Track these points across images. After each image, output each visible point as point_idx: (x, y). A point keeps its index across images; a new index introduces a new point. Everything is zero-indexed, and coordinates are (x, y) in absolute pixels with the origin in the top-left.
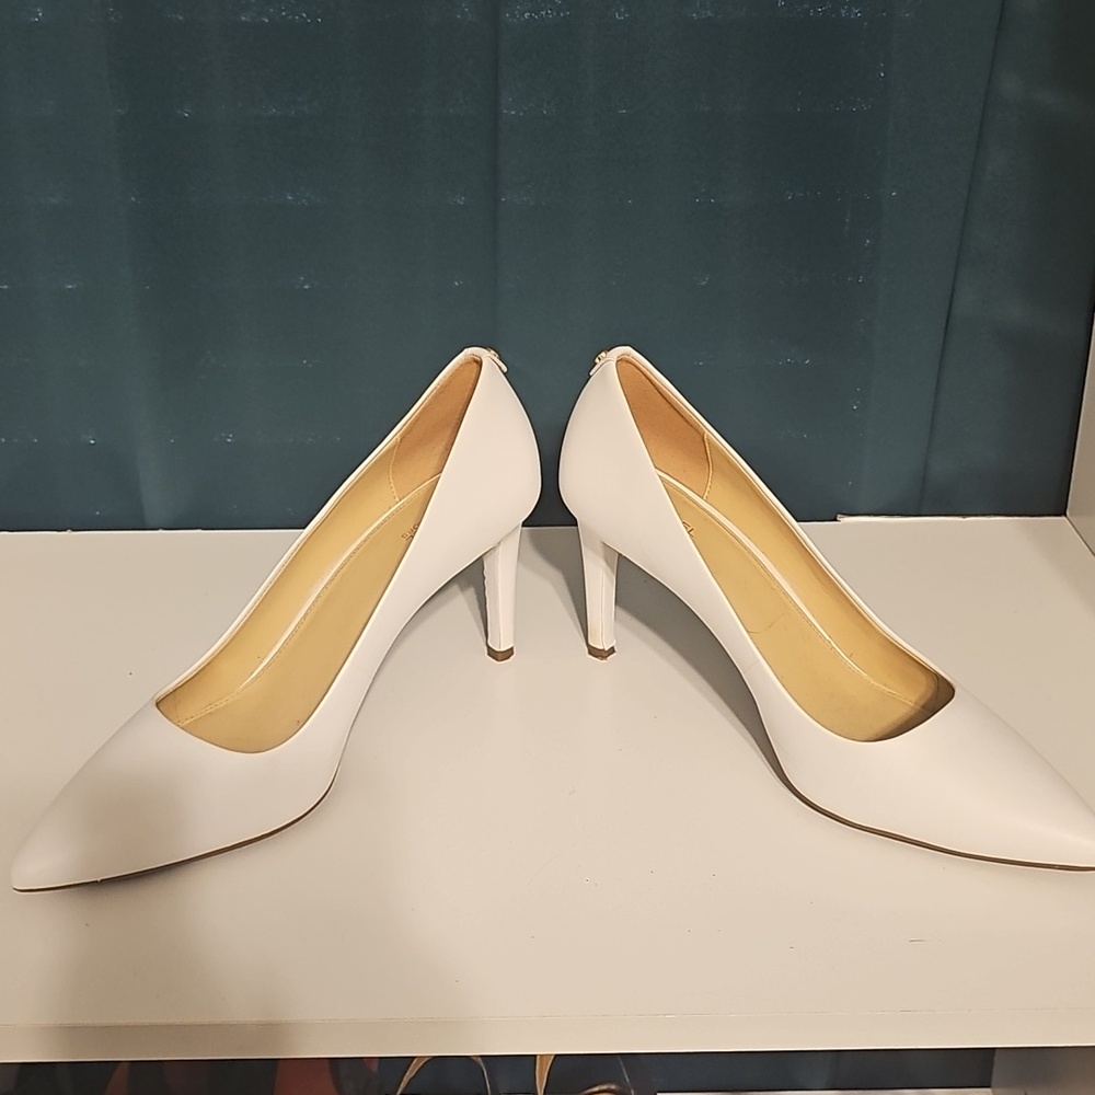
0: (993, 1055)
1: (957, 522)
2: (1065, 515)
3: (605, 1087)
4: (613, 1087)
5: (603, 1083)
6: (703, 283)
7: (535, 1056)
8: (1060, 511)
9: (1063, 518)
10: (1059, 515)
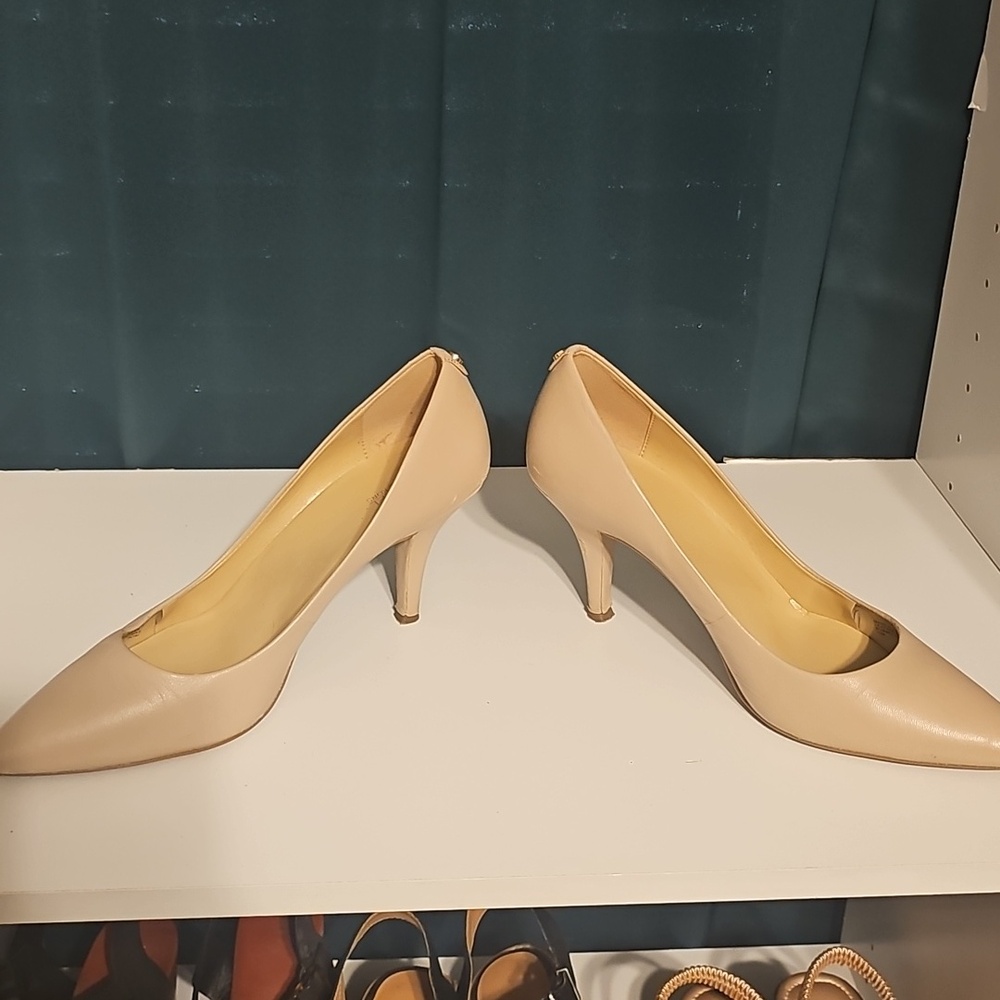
0: (845, 903)
1: (824, 463)
2: (914, 458)
3: (521, 947)
4: (528, 946)
5: (519, 944)
6: (614, 258)
7: (466, 911)
8: (910, 454)
9: (913, 460)
10: (909, 458)
